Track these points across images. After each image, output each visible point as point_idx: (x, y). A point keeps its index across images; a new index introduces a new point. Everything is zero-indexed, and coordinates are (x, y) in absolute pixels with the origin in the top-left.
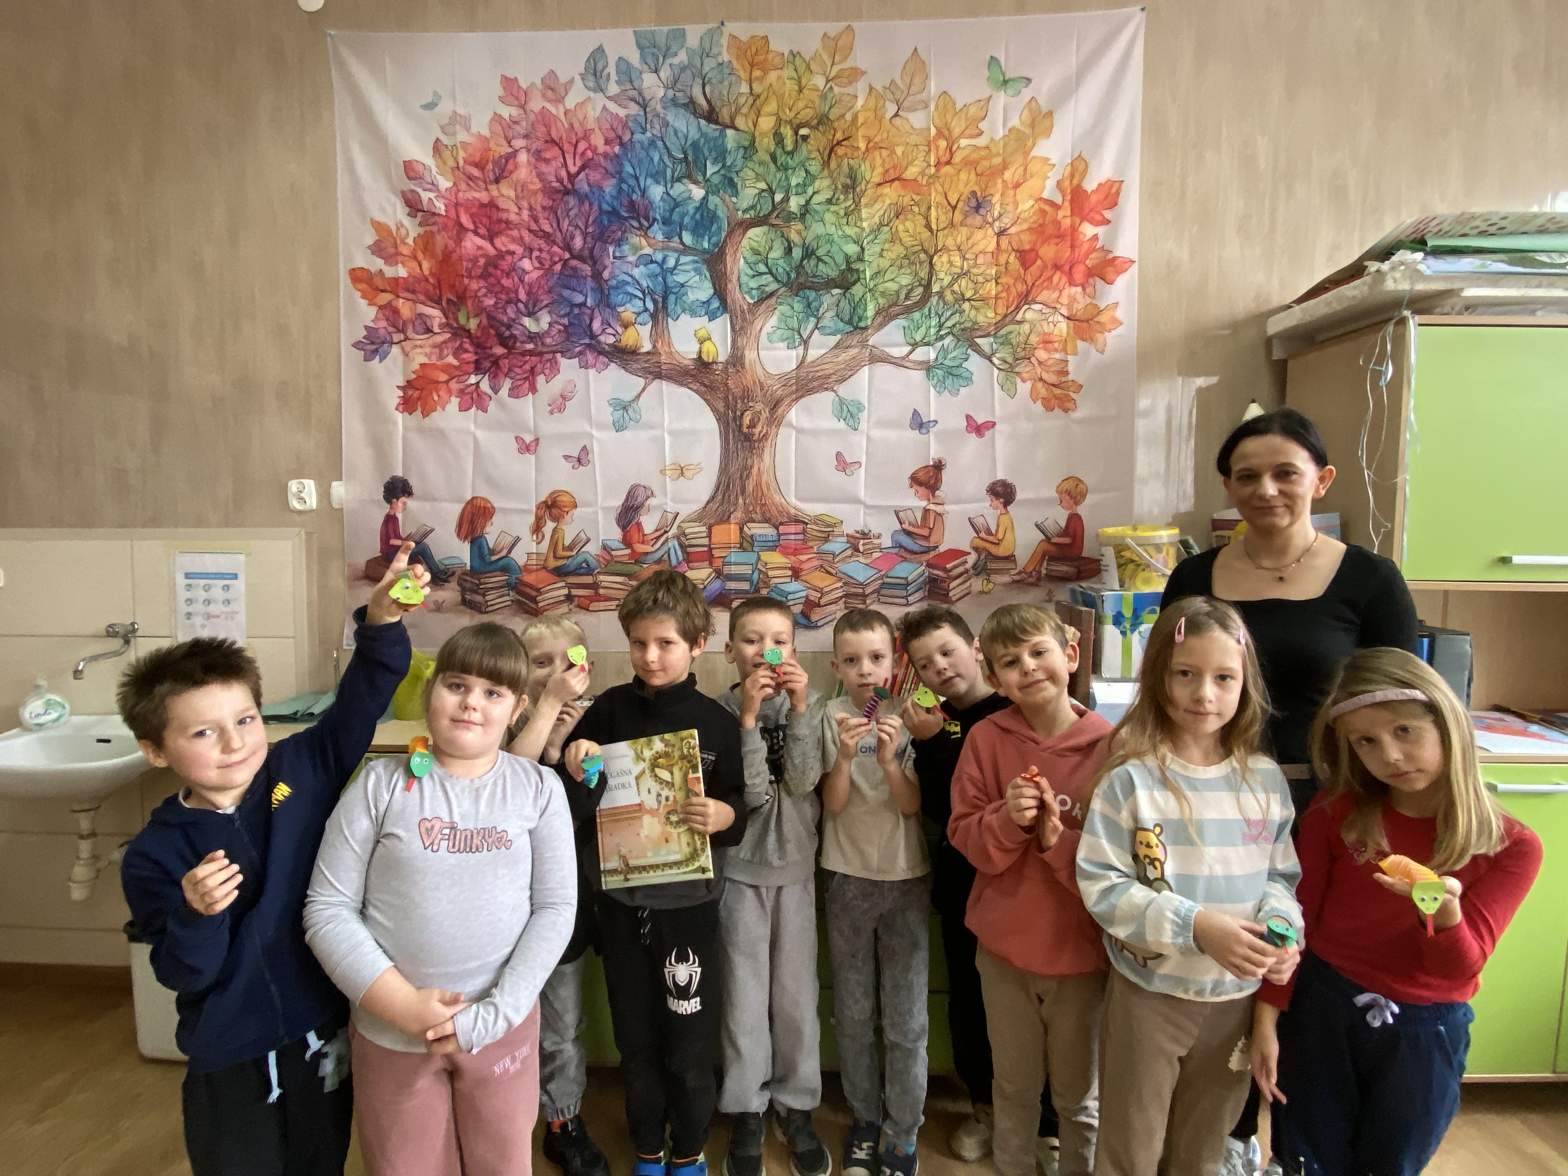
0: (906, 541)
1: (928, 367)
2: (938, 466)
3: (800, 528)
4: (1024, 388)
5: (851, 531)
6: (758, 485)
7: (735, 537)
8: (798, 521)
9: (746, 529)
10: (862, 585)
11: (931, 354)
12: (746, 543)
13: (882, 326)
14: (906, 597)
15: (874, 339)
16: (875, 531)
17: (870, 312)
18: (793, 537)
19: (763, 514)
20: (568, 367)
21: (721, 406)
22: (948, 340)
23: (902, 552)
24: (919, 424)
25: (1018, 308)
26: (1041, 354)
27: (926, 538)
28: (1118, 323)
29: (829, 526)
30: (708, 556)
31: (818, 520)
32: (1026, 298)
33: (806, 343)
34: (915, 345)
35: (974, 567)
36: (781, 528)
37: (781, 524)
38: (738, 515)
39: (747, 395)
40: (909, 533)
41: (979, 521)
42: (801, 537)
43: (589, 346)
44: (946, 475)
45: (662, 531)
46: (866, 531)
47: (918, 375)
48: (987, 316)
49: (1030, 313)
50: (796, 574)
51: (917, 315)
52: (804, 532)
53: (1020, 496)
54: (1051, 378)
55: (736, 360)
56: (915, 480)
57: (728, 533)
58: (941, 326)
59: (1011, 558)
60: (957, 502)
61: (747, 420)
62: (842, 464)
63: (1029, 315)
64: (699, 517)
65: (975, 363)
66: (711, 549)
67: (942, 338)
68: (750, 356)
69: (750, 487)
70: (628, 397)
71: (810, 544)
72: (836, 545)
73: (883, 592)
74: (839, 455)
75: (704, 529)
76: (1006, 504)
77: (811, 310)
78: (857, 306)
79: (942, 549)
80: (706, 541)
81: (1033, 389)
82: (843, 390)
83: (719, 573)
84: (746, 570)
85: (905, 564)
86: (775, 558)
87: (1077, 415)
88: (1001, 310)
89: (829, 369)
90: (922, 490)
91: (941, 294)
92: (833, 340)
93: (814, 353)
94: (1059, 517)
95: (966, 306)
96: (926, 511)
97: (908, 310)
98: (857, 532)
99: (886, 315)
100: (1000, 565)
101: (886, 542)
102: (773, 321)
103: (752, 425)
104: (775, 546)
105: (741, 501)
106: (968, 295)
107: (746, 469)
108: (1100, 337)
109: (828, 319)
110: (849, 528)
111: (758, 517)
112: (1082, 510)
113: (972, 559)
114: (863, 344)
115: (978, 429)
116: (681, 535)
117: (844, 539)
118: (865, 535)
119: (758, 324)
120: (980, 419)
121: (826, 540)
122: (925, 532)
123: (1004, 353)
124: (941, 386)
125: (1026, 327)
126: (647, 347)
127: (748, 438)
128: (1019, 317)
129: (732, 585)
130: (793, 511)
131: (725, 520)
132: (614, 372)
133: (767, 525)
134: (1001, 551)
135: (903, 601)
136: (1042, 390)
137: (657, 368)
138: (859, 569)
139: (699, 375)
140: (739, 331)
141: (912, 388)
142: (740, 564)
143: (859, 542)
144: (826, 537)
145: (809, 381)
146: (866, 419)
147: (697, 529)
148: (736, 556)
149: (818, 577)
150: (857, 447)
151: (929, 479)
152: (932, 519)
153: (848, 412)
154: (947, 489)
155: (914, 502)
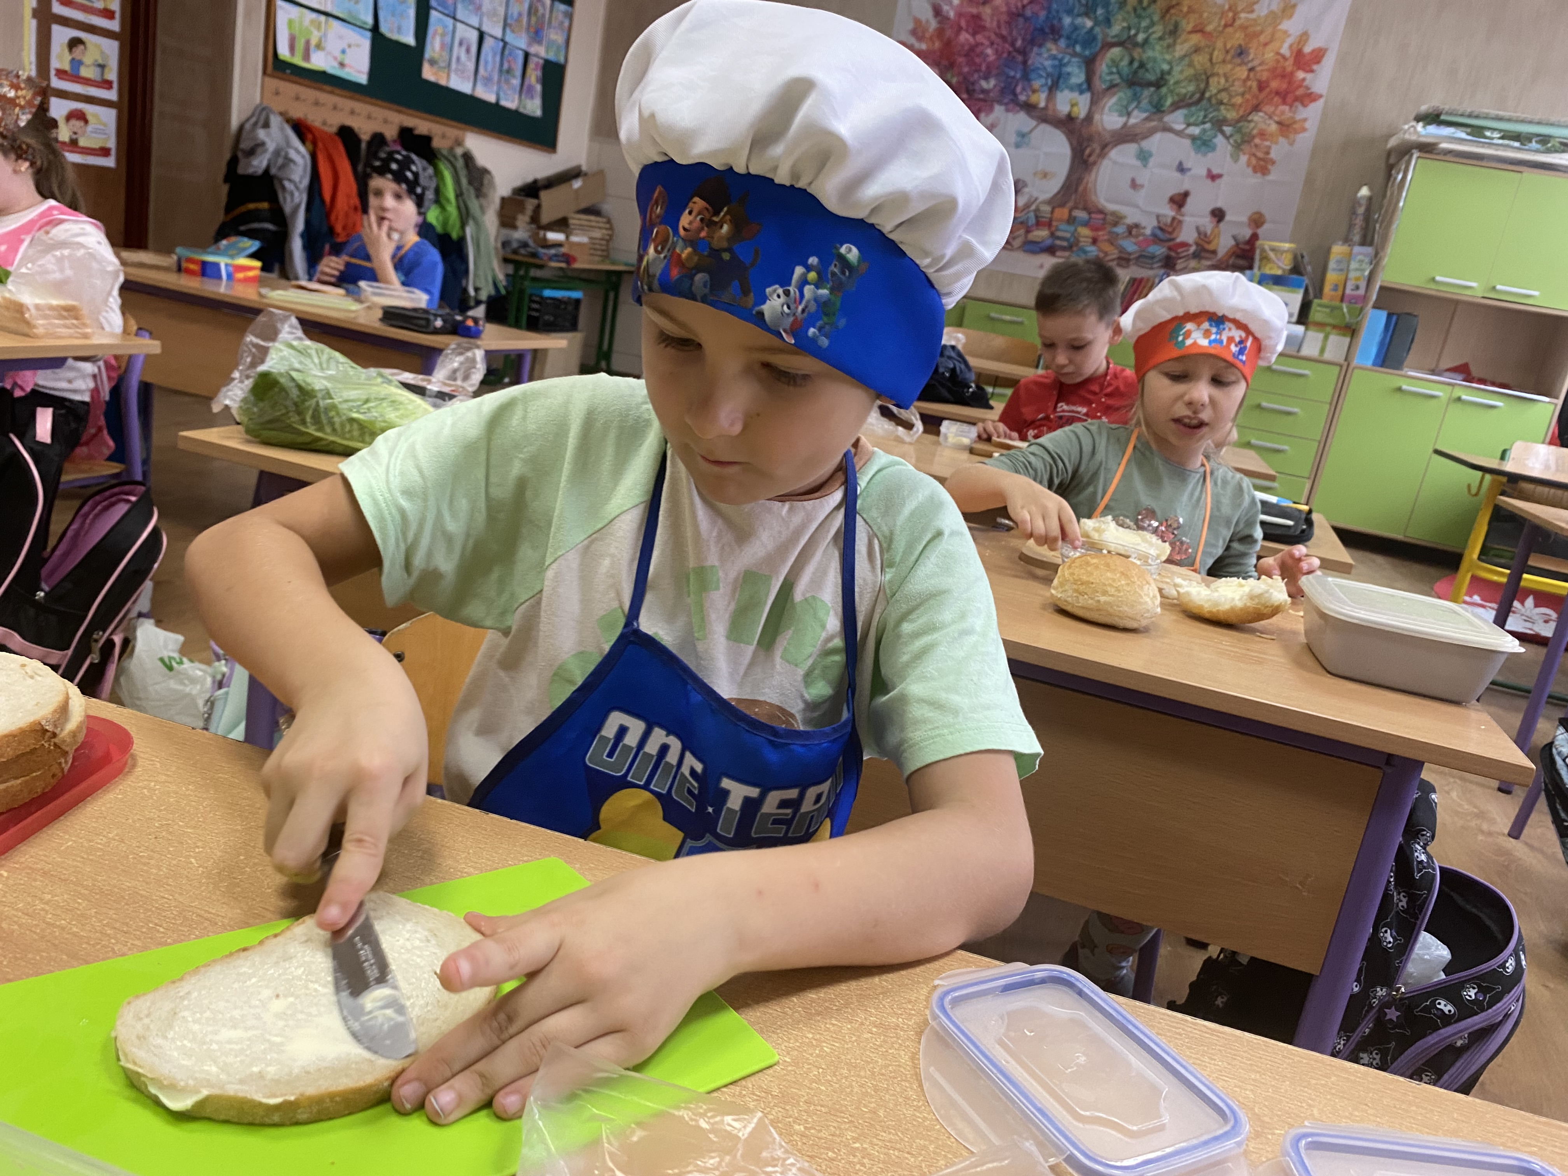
0: (1159, 233)
1: (1194, 138)
2: (1186, 194)
3: (1101, 216)
4: (1244, 158)
5: (1130, 223)
6: (1085, 189)
7: (1066, 216)
8: (1101, 212)
9: (1073, 212)
10: (1130, 254)
11: (1196, 131)
12: (1071, 220)
13: (1173, 111)
15: (1168, 119)
16: (1143, 224)
17: (1169, 102)
18: (1097, 221)
19: (1084, 205)
20: (999, 109)
21: (1075, 143)
22: (1208, 126)
23: (1155, 239)
24: (1181, 169)
25: (1250, 113)
26: (1257, 141)
27: (1170, 233)
28: (1304, 130)
30: (1049, 224)
31: (1114, 213)
32: (1256, 108)
33: (1129, 114)
34: (1189, 125)
35: (1194, 253)
36: (1092, 215)
37: (1093, 213)
38: (1070, 204)
39: (1090, 139)
40: (1161, 229)
41: (1202, 229)
42: (1102, 222)
43: (1012, 100)
44: (1189, 200)
46: (1139, 224)
47: (1187, 142)
48: (1231, 115)
49: (1257, 117)
50: (1095, 241)
51: (1193, 109)
52: (1104, 219)
53: (1228, 218)
54: (1260, 155)
55: (1089, 118)
56: (1172, 200)
57: (1062, 213)
58: (1205, 117)
59: (1214, 252)
60: (1192, 216)
61: (1087, 151)
62: (1134, 185)
63: (1256, 118)
64: (1049, 202)
65: (1219, 140)
66: (1051, 221)
67: (1204, 123)
68: (1097, 117)
69: (1081, 188)
70: (1026, 130)
71: (1106, 226)
72: (1120, 229)
74: (1133, 181)
75: (1050, 209)
76: (1219, 221)
77: (1136, 97)
78: (1161, 99)
79: (1178, 240)
80: (1049, 216)
81: (1249, 159)
82: (1145, 144)
83: (1052, 235)
84: (1068, 235)
86: (1084, 232)
87: (1270, 177)
88: (1241, 113)
89: (1138, 131)
90: (1175, 206)
91: (1209, 99)
92: (1145, 115)
93: (1132, 121)
94: (1247, 233)
95: (1222, 107)
96: (1174, 219)
97: (1189, 105)
98: (1134, 224)
99: (1176, 106)
100: (1207, 255)
101: (1148, 232)
102: (1114, 100)
103: (1090, 155)
104: (1086, 224)
105: (1074, 196)
106: (1225, 101)
107: (1080, 180)
108: (1292, 136)
109: (1145, 103)
110: (1129, 221)
111: (1081, 207)
112: (1260, 232)
113: (1192, 249)
114: (1161, 120)
115: (1213, 177)
116: (1037, 210)
117: (1125, 227)
118: (1137, 226)
119: (1105, 100)
120: (1215, 171)
122: (1170, 230)
123: (1238, 137)
124: (1198, 150)
125: (1252, 125)
126: (1042, 104)
127: (1085, 162)
128: (1250, 118)
129: (1058, 242)
130: (1100, 207)
131: (1062, 205)
132: (1022, 116)
133: (1085, 212)
134: (1211, 247)
135: (1149, 266)
136: (1254, 161)
137: (1045, 117)
138: (1130, 246)
139: (1067, 124)
140: (1094, 102)
141: (1182, 149)
142: (1065, 231)
143: (1133, 229)
144: (1116, 224)
145: (1125, 136)
146: (1152, 162)
147: (1047, 208)
148: (1063, 226)
149: (1107, 247)
150: (1143, 177)
151: (1179, 201)
152: (1176, 223)
153: (1144, 157)
154: (1187, 208)
155: (1169, 212)
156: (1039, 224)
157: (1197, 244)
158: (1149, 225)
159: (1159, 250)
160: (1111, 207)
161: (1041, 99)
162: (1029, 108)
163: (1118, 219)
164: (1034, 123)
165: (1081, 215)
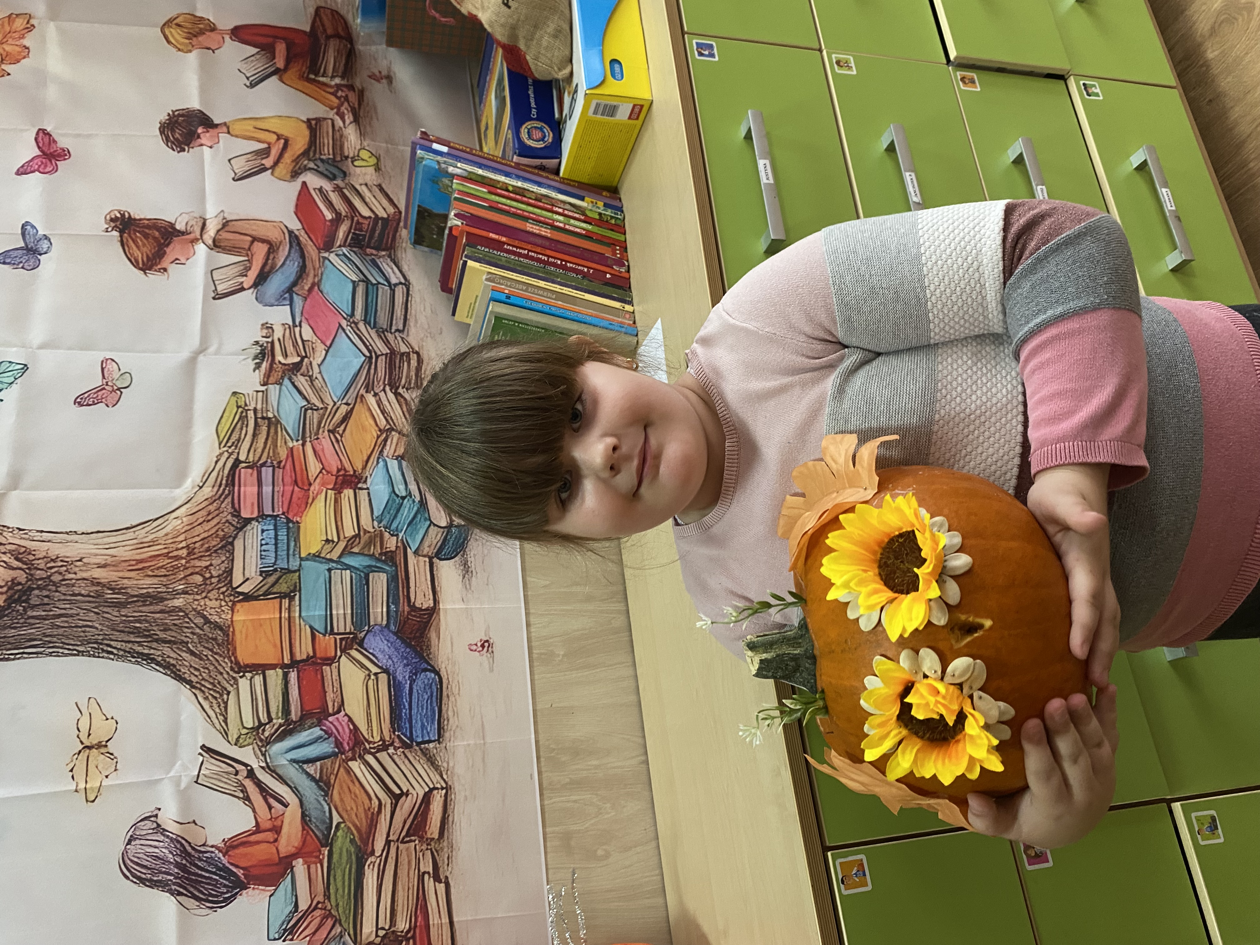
3: (246, 475)
5: (258, 377)
9: (245, 589)
10: (371, 359)
12: (280, 585)
14: (392, 287)
16: (258, 335)
18: (267, 489)
19: (211, 552)
23: (301, 288)
29: (243, 418)
30: (311, 668)
31: (229, 439)
35: (331, 178)
36: (245, 514)
37: (236, 513)
40: (262, 279)
41: (240, 166)
42: (267, 473)
46: (257, 349)
50: (348, 481)
52: (254, 466)
53: (194, 104)
57: (253, 628)
59: (313, 125)
60: (201, 198)
66: (294, 663)
71: (283, 453)
72: (286, 404)
73: (383, 321)
75: (244, 684)
76: (208, 123)
79: (295, 225)
80: (275, 677)
83: (351, 644)
84: (343, 583)
85: (326, 286)
86: (316, 526)
87: (40, 12)
94: (236, 54)
96: (217, 245)
98: (258, 366)
100: (327, 142)
101: (279, 316)
104: (286, 527)
105: (178, 602)
111: (218, 562)
112: (226, 23)
113: (314, 181)
116: (259, 735)
117: (273, 389)
118: (265, 352)
120: (30, 153)
121: (274, 423)
122: (260, 250)
129: (379, 613)
130: (208, 491)
133: (238, 544)
134: (300, 137)
135: (400, 292)
138: (341, 361)
142: (327, 598)
143: (278, 364)
144: (267, 424)
148: (311, 610)
151: (151, 241)
152: (234, 238)
154: (178, 217)
155: (197, 267)
157: (295, 174)
158: (256, 317)
160: (205, 456)
163: (247, 421)
165: (250, 554)
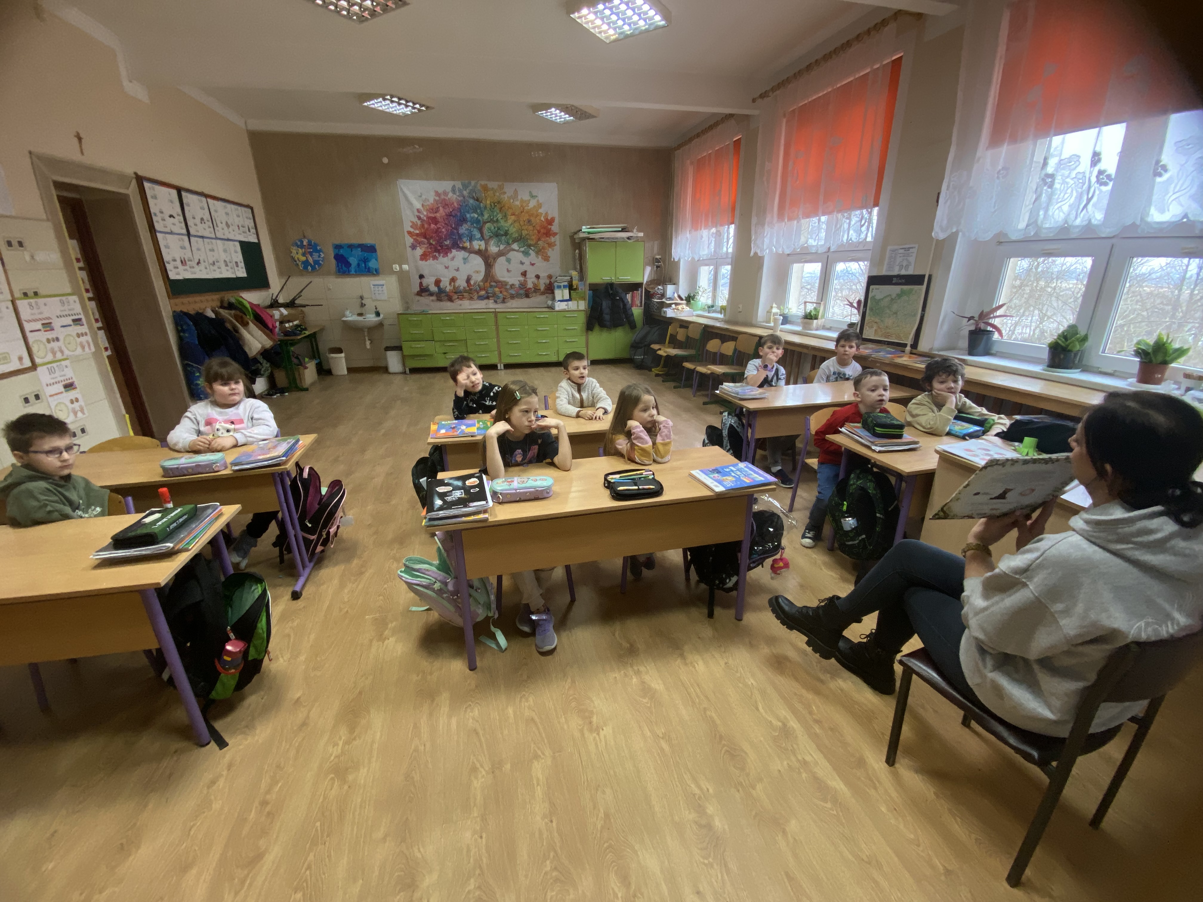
1: (523, 252)
2: (526, 272)
4: (540, 257)
6: (493, 275)
8: (500, 282)
9: (490, 283)
11: (522, 249)
12: (491, 286)
13: (513, 244)
14: (522, 297)
15: (512, 246)
16: (515, 284)
17: (511, 241)
18: (500, 285)
19: (494, 280)
20: (454, 251)
21: (484, 259)
22: (526, 247)
23: (521, 288)
26: (542, 250)
28: (555, 245)
30: (484, 289)
31: (504, 282)
32: (539, 239)
33: (499, 246)
34: (520, 248)
36: (497, 283)
38: (489, 281)
39: (489, 257)
40: (521, 284)
41: (534, 282)
43: (457, 247)
45: (475, 283)
47: (521, 254)
48: (532, 243)
49: (540, 242)
50: (501, 292)
51: (519, 242)
52: (502, 284)
54: (545, 255)
55: (486, 249)
56: (522, 274)
57: (487, 284)
58: (524, 244)
59: (540, 289)
60: (530, 279)
61: (489, 261)
62: (508, 271)
64: (482, 281)
65: (531, 252)
67: (524, 246)
68: (489, 249)
69: (491, 275)
70: (466, 257)
71: (503, 286)
72: (508, 287)
73: (517, 296)
74: (507, 269)
76: (538, 279)
77: (500, 241)
78: (508, 240)
79: (527, 286)
80: (483, 286)
81: (542, 257)
82: (508, 256)
84: (492, 292)
86: (497, 289)
87: (550, 262)
88: (535, 242)
89: (504, 252)
90: (523, 276)
91: (524, 238)
92: (504, 246)
93: (501, 249)
94: (548, 282)
95: (529, 241)
99: (514, 242)
100: (538, 291)
101: (517, 286)
102: (493, 242)
103: (491, 263)
104: (496, 287)
105: (489, 278)
106: (529, 238)
107: (490, 272)
108: (552, 247)
109: (503, 242)
110: (510, 283)
113: (533, 290)
114: (510, 247)
115: (533, 264)
116: (479, 285)
118: (513, 285)
119: (490, 242)
123: (536, 250)
124: (525, 256)
125: (539, 245)
126: (469, 247)
127: (490, 265)
128: (538, 243)
130: (499, 280)
131: (486, 282)
132: (463, 252)
134: (538, 288)
137: (471, 251)
138: (513, 292)
139: (479, 252)
140: (486, 244)
141: (520, 256)
142: (490, 290)
143: (512, 286)
144: (506, 285)
145: (500, 254)
146: (512, 262)
147: (482, 284)
148: (489, 289)
149: (505, 293)
150: (511, 267)
151: (524, 274)
152: (525, 281)
153: (509, 261)
154: (528, 276)
155: (522, 279)
156: (481, 290)
158: (517, 284)
159: (522, 292)
160: (502, 279)
161: (467, 244)
162: (464, 249)
163: (506, 283)
164: (467, 254)
165: (493, 284)
